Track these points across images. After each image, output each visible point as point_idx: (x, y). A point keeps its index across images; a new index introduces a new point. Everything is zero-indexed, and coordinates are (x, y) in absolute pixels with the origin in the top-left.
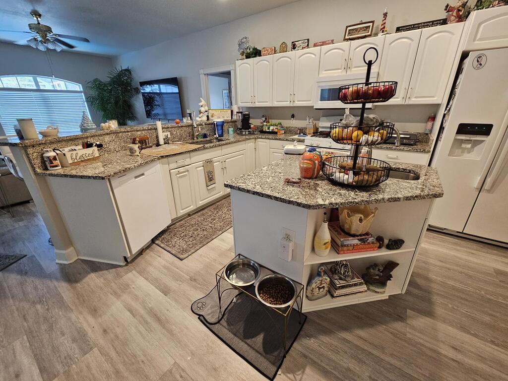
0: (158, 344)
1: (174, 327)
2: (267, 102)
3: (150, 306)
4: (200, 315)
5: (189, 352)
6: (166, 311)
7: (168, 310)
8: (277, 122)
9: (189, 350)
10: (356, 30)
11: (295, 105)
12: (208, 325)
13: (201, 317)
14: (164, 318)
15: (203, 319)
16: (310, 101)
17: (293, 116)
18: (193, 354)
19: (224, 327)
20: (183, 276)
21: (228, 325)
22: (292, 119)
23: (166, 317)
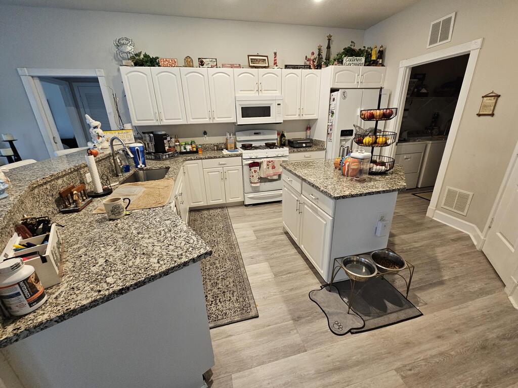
0: (369, 379)
1: (354, 358)
2: (180, 119)
3: (313, 372)
4: (349, 331)
5: (386, 355)
6: (329, 358)
7: (329, 356)
8: (189, 140)
9: (385, 354)
10: (257, 60)
11: (215, 122)
12: (363, 330)
13: (352, 331)
14: (338, 363)
15: (355, 331)
16: (230, 117)
17: (205, 133)
18: (390, 353)
19: (369, 320)
20: (287, 325)
21: (369, 316)
22: (205, 136)
23: (338, 361)
